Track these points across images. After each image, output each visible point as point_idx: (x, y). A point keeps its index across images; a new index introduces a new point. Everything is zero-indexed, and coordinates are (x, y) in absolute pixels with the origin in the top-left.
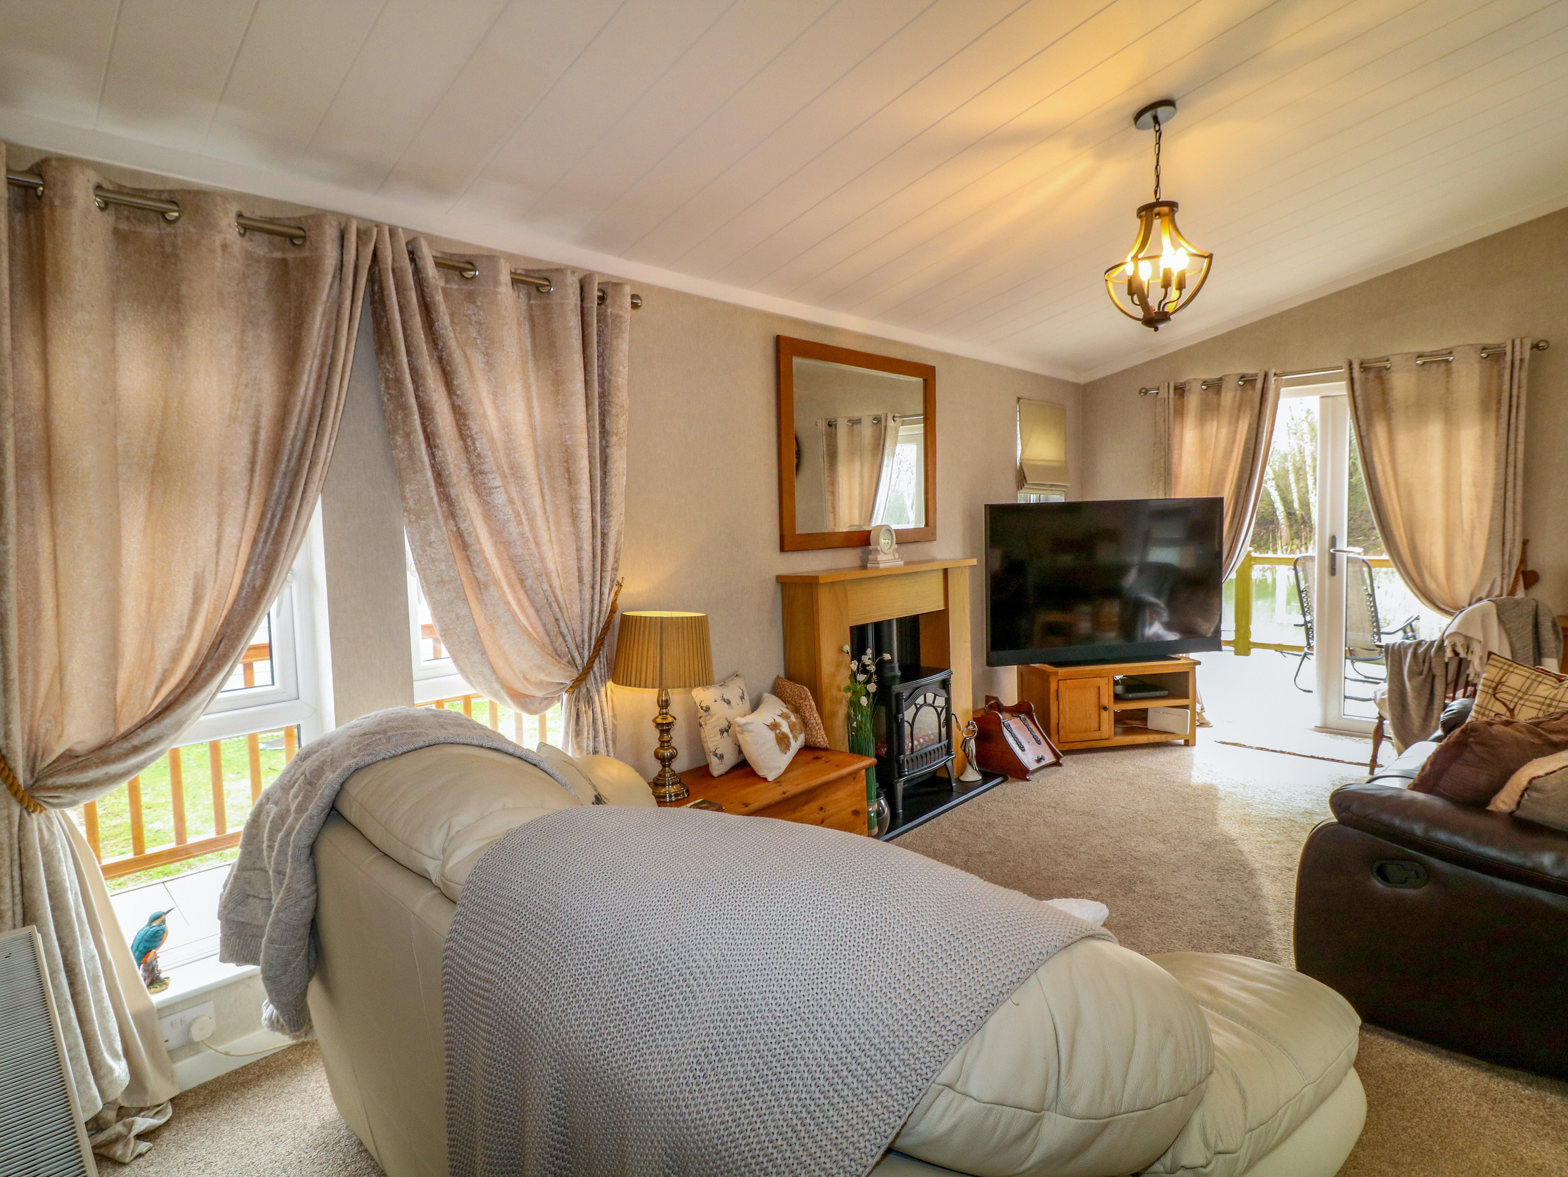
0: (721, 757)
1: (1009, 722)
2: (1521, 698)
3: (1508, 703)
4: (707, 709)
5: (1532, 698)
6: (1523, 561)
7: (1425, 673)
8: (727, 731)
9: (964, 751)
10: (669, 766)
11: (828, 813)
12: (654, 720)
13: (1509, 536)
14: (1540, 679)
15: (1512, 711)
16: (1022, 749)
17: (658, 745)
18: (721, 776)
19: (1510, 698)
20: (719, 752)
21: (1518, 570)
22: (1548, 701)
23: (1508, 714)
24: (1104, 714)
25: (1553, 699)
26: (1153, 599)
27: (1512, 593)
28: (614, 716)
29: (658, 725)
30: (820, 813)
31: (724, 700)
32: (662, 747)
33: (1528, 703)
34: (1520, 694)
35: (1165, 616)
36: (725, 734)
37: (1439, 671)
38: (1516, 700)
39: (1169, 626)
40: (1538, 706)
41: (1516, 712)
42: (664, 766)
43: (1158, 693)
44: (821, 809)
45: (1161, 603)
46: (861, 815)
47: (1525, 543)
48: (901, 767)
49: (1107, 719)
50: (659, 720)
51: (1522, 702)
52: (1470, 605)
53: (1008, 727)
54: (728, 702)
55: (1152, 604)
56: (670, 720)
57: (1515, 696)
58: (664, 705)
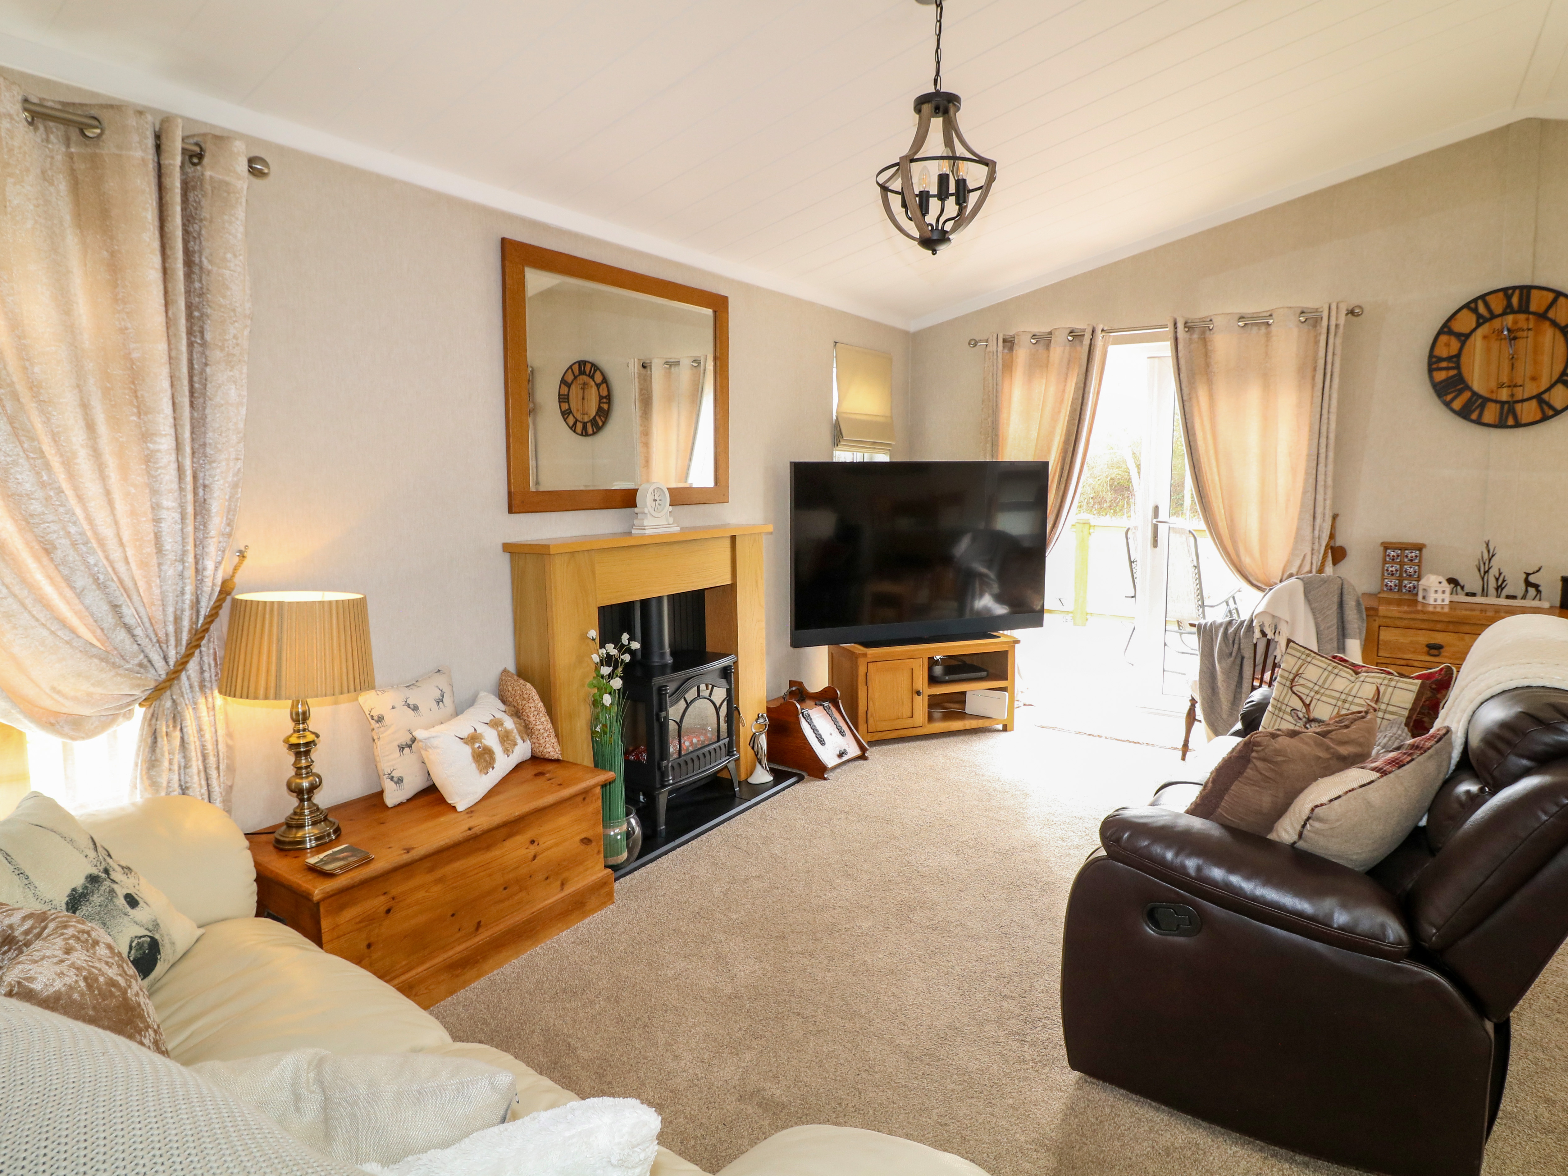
0: (400, 781)
1: (810, 712)
2: (1317, 692)
3: (1304, 697)
4: (380, 719)
5: (1328, 692)
6: (1332, 536)
7: (1234, 654)
8: (410, 747)
9: (753, 748)
10: (309, 799)
11: (542, 846)
12: (286, 741)
13: (1319, 510)
14: (1336, 671)
15: (1307, 706)
16: (822, 742)
17: (292, 772)
18: (395, 806)
19: (1306, 691)
20: (396, 774)
21: (1326, 546)
22: (1343, 697)
23: (1304, 710)
24: (918, 699)
25: (1348, 695)
26: (984, 570)
27: (1321, 570)
28: (230, 735)
29: (292, 746)
30: (532, 847)
31: (408, 706)
32: (298, 775)
33: (1324, 698)
34: (1317, 688)
35: (996, 588)
36: (407, 750)
37: (1248, 653)
38: (1312, 694)
39: (999, 599)
40: (1334, 702)
41: (1311, 707)
42: (302, 800)
43: (979, 674)
44: (533, 842)
45: (992, 575)
46: (594, 844)
47: (1335, 517)
48: (664, 775)
49: (921, 705)
50: (294, 740)
51: (1318, 696)
52: (1281, 581)
53: (808, 719)
54: (415, 708)
55: (981, 575)
56: (310, 737)
57: (1311, 690)
58: (301, 718)
